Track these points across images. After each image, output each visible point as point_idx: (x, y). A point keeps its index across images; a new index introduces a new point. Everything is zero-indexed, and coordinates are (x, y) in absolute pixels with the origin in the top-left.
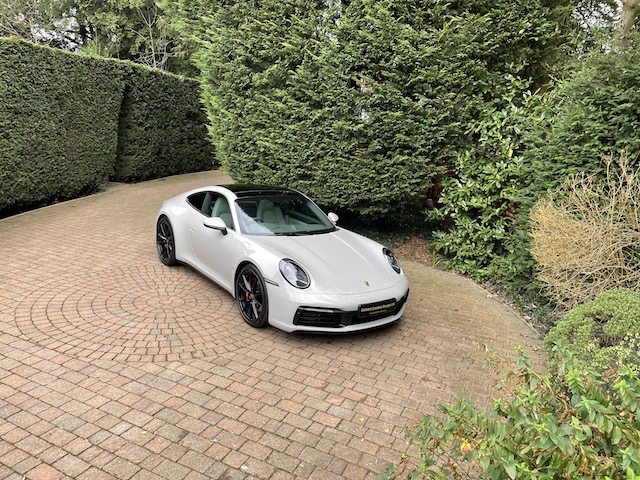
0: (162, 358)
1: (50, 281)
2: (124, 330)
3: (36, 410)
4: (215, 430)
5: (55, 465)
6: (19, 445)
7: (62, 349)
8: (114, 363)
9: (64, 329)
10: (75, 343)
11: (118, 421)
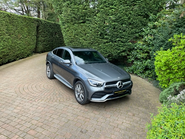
0: (58, 101)
1: (22, 81)
2: (46, 93)
3: (26, 115)
4: (77, 119)
5: (35, 130)
6: (24, 125)
7: (30, 99)
8: (45, 102)
9: (30, 94)
10: (34, 97)
11: (50, 117)
